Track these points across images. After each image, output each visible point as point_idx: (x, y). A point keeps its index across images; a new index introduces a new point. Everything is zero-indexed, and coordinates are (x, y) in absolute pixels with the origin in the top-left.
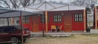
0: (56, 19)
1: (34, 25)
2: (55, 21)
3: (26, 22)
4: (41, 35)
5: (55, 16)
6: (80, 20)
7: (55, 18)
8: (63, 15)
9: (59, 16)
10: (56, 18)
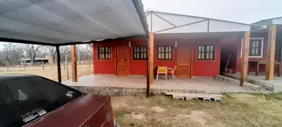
0: (161, 53)
1: (120, 64)
2: (159, 57)
3: (105, 57)
4: (141, 91)
5: (160, 48)
6: (208, 58)
7: (160, 51)
8: (176, 46)
9: (167, 48)
10: (163, 51)
